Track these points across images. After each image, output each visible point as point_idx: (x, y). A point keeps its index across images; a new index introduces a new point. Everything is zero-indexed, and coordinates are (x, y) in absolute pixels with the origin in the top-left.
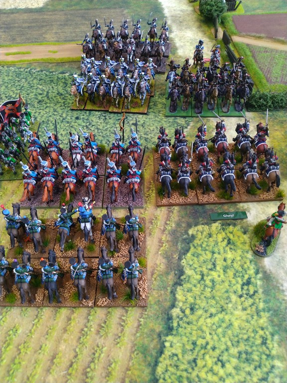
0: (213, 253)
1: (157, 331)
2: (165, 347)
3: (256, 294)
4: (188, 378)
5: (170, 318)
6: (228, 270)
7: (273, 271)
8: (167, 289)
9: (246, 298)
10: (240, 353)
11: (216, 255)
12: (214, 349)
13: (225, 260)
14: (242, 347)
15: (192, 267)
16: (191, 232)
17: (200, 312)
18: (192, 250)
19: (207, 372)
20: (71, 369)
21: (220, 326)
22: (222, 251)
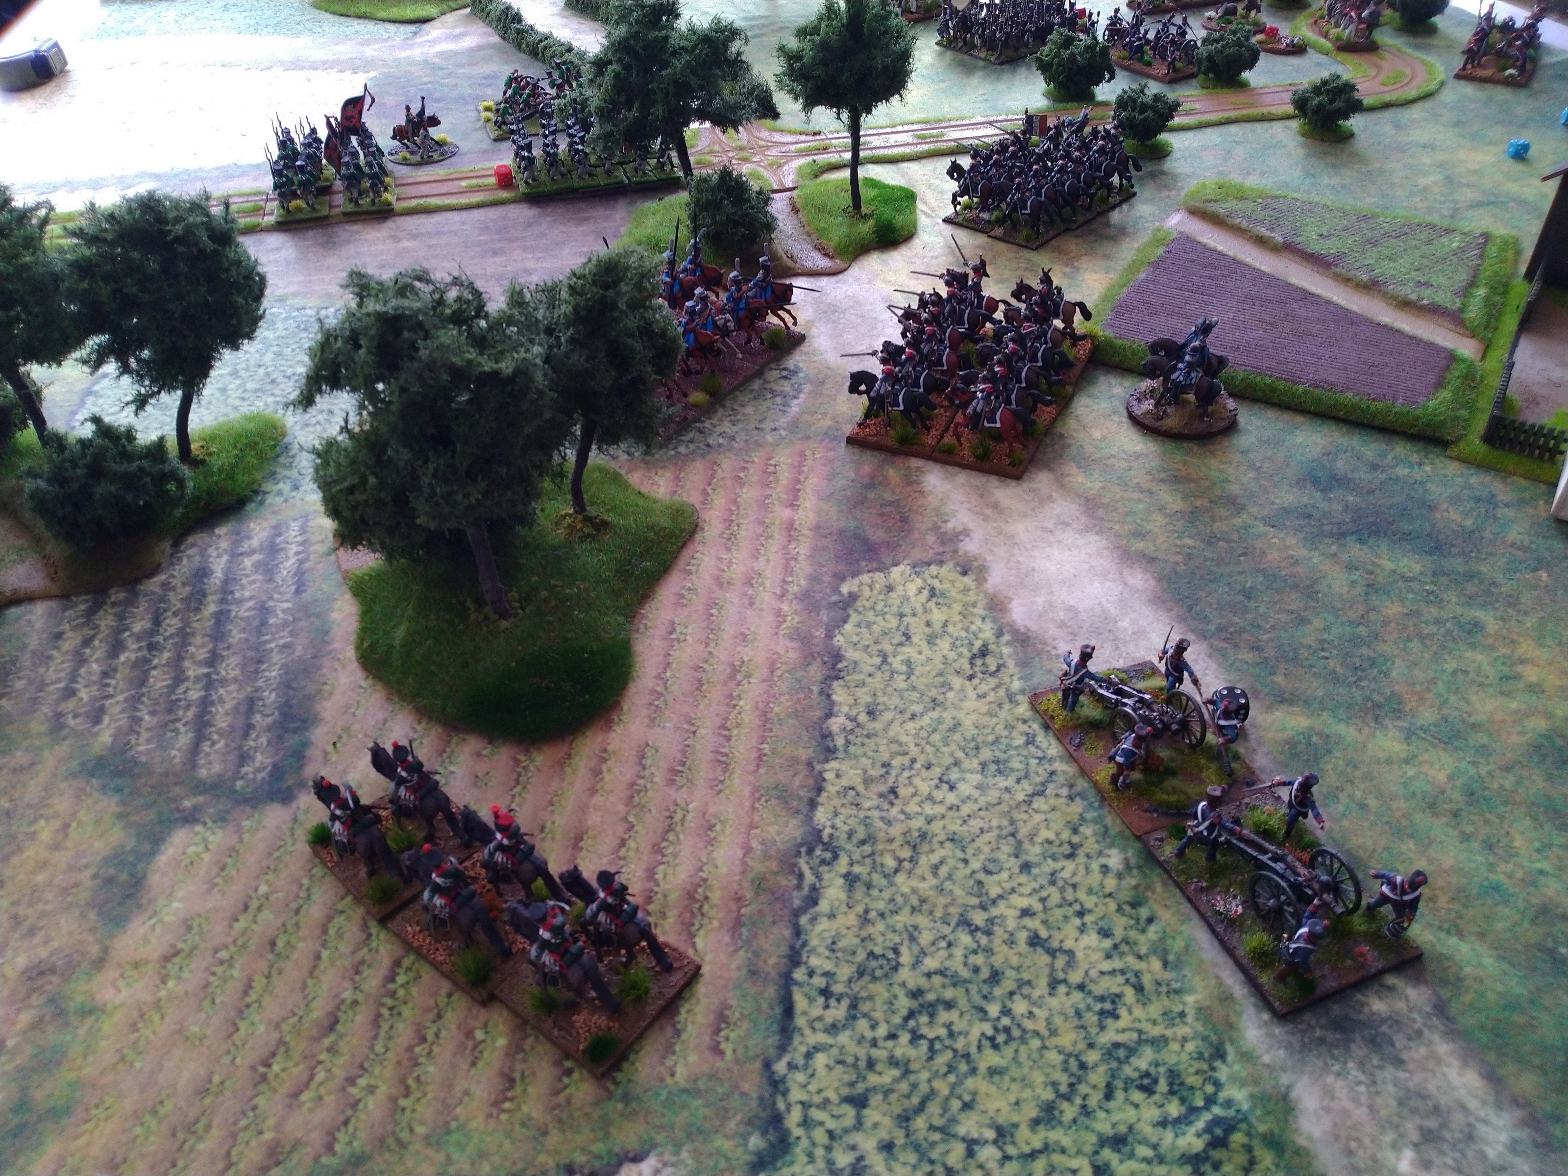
0: (901, 616)
1: (803, 758)
2: (824, 780)
3: (1003, 670)
4: (882, 819)
5: (827, 735)
6: (938, 641)
7: (1033, 626)
8: (811, 691)
9: (982, 679)
10: (984, 765)
11: (907, 620)
12: (928, 766)
13: (928, 624)
14: (986, 754)
15: (860, 646)
16: (845, 589)
17: (888, 716)
18: (854, 618)
19: (920, 804)
20: (623, 850)
21: (935, 730)
22: (920, 609)
